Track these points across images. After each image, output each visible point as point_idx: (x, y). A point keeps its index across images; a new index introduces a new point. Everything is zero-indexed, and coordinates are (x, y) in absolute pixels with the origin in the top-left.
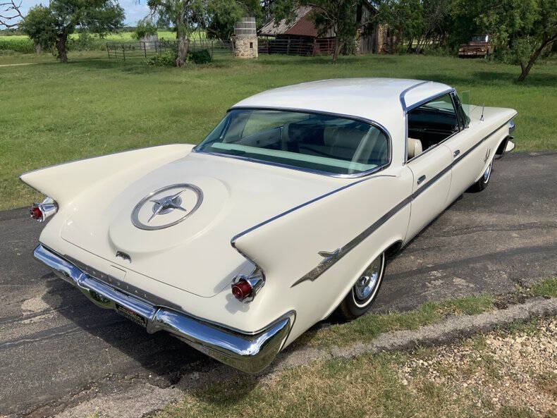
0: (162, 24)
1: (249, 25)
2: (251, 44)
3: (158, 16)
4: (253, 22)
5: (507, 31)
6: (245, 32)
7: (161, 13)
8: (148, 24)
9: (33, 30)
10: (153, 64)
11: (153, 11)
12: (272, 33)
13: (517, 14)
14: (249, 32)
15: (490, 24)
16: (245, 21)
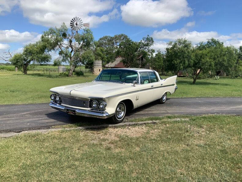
0: (64, 60)
1: (99, 63)
2: (100, 70)
3: (62, 58)
4: (101, 62)
5: (183, 66)
6: (97, 65)
7: (63, 57)
8: (58, 60)
9: (15, 62)
10: (60, 76)
11: (60, 56)
12: (109, 67)
13: (186, 59)
14: (99, 66)
15: (177, 63)
16: (97, 62)
